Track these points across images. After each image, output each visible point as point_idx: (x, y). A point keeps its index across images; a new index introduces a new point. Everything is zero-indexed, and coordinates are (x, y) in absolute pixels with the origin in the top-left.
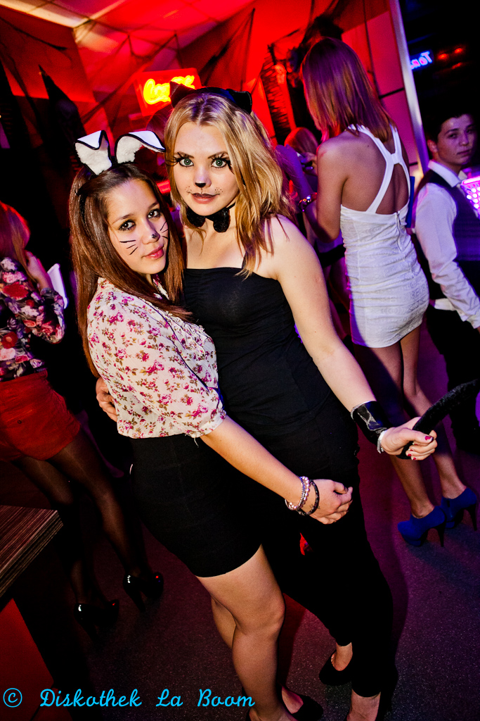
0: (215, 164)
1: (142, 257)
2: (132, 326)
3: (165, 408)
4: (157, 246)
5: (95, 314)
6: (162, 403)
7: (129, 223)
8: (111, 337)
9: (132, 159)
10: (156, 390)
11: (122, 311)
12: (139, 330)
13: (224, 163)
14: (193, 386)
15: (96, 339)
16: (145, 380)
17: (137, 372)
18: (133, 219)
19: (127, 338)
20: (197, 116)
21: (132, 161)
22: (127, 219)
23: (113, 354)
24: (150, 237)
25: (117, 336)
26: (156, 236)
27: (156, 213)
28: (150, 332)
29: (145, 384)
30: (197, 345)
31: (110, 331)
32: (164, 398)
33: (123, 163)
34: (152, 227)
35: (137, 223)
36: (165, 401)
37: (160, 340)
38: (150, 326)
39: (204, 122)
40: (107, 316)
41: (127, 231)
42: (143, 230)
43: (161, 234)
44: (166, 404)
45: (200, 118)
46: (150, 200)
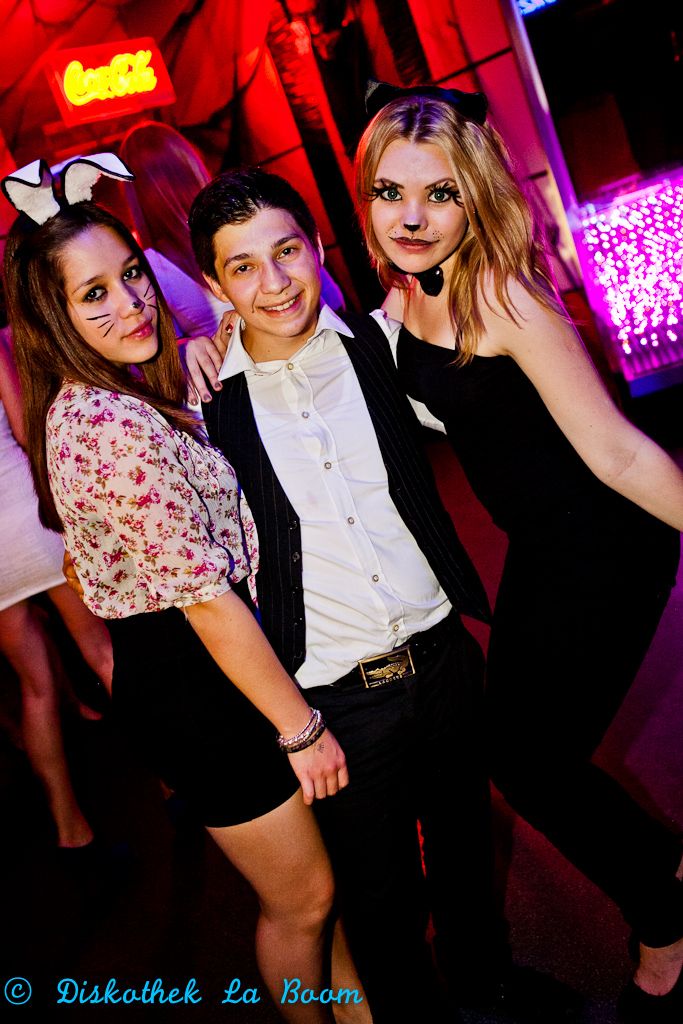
0: (433, 198)
1: (122, 338)
2: (127, 428)
3: (154, 562)
4: (142, 319)
5: (66, 415)
6: (149, 555)
7: (96, 291)
8: (93, 445)
9: (88, 196)
10: (143, 534)
11: (111, 407)
12: (138, 434)
13: (446, 196)
14: (193, 533)
15: (66, 451)
16: (132, 517)
17: (123, 501)
18: (102, 283)
19: (119, 445)
20: (412, 130)
21: (89, 199)
22: (93, 285)
23: (93, 471)
24: (131, 307)
25: (103, 443)
26: (138, 304)
27: (134, 272)
28: (152, 438)
29: (129, 523)
30: (211, 475)
31: (92, 435)
32: (152, 547)
33: (76, 204)
34: (132, 292)
35: (108, 289)
36: (154, 551)
37: (165, 453)
38: (153, 431)
39: (420, 139)
40: (87, 416)
41: (95, 303)
42: (118, 298)
43: (147, 303)
44: (155, 555)
45: (414, 133)
46: (122, 254)
